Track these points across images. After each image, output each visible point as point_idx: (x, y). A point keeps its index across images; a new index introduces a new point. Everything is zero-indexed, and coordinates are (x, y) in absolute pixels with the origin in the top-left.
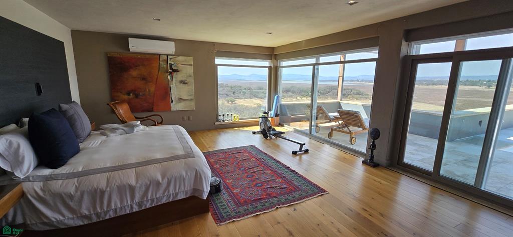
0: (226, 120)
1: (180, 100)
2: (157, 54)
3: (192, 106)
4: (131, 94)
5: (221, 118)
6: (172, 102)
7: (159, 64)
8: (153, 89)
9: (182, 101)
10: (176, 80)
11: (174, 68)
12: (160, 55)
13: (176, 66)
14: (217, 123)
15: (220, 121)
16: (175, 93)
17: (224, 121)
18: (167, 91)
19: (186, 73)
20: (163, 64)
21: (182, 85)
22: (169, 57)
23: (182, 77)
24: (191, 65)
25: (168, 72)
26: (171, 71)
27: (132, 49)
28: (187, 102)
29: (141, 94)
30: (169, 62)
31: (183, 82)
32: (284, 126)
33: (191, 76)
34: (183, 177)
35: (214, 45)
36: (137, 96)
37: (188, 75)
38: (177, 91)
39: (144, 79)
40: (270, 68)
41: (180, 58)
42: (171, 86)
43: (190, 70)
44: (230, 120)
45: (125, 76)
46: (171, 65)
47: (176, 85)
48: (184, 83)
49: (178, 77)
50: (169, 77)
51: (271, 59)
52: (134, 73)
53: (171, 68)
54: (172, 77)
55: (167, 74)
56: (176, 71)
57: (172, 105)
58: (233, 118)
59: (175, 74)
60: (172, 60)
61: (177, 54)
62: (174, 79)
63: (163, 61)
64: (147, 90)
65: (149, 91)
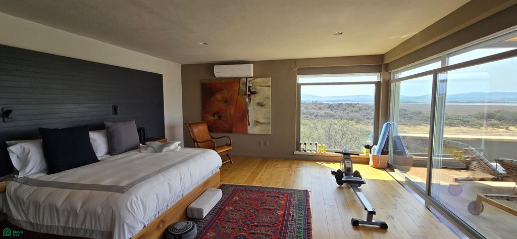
0: (308, 150)
1: (257, 122)
2: (238, 78)
3: (269, 130)
4: (216, 116)
5: (302, 146)
6: (249, 125)
7: (239, 87)
8: (232, 111)
9: (258, 124)
10: (253, 103)
11: (252, 90)
12: (240, 78)
13: (254, 88)
14: (296, 152)
15: (300, 151)
16: (253, 116)
17: (305, 151)
18: (244, 114)
19: (264, 95)
20: (243, 87)
21: (259, 108)
22: (249, 79)
23: (260, 99)
24: (269, 86)
25: (246, 94)
26: (249, 93)
27: (217, 75)
28: (263, 126)
29: (223, 115)
30: (248, 85)
31: (260, 105)
32: (394, 171)
33: (268, 98)
34: (98, 213)
35: (296, 62)
36: (220, 117)
37: (265, 96)
38: (255, 113)
39: (226, 102)
40: (378, 84)
41: (259, 80)
42: (249, 108)
43: (268, 92)
44: (314, 150)
45: (212, 100)
46: (250, 87)
47: (253, 108)
48: (262, 106)
49: (256, 99)
50: (247, 100)
51: (380, 71)
52: (219, 96)
53: (249, 90)
54: (250, 100)
55: (245, 97)
56: (254, 93)
57: (248, 127)
58: (318, 148)
59: (252, 97)
60: (251, 82)
61: (255, 77)
62: (252, 101)
63: (242, 84)
64: (228, 112)
65: (230, 113)
